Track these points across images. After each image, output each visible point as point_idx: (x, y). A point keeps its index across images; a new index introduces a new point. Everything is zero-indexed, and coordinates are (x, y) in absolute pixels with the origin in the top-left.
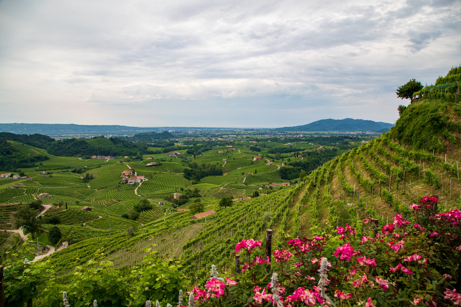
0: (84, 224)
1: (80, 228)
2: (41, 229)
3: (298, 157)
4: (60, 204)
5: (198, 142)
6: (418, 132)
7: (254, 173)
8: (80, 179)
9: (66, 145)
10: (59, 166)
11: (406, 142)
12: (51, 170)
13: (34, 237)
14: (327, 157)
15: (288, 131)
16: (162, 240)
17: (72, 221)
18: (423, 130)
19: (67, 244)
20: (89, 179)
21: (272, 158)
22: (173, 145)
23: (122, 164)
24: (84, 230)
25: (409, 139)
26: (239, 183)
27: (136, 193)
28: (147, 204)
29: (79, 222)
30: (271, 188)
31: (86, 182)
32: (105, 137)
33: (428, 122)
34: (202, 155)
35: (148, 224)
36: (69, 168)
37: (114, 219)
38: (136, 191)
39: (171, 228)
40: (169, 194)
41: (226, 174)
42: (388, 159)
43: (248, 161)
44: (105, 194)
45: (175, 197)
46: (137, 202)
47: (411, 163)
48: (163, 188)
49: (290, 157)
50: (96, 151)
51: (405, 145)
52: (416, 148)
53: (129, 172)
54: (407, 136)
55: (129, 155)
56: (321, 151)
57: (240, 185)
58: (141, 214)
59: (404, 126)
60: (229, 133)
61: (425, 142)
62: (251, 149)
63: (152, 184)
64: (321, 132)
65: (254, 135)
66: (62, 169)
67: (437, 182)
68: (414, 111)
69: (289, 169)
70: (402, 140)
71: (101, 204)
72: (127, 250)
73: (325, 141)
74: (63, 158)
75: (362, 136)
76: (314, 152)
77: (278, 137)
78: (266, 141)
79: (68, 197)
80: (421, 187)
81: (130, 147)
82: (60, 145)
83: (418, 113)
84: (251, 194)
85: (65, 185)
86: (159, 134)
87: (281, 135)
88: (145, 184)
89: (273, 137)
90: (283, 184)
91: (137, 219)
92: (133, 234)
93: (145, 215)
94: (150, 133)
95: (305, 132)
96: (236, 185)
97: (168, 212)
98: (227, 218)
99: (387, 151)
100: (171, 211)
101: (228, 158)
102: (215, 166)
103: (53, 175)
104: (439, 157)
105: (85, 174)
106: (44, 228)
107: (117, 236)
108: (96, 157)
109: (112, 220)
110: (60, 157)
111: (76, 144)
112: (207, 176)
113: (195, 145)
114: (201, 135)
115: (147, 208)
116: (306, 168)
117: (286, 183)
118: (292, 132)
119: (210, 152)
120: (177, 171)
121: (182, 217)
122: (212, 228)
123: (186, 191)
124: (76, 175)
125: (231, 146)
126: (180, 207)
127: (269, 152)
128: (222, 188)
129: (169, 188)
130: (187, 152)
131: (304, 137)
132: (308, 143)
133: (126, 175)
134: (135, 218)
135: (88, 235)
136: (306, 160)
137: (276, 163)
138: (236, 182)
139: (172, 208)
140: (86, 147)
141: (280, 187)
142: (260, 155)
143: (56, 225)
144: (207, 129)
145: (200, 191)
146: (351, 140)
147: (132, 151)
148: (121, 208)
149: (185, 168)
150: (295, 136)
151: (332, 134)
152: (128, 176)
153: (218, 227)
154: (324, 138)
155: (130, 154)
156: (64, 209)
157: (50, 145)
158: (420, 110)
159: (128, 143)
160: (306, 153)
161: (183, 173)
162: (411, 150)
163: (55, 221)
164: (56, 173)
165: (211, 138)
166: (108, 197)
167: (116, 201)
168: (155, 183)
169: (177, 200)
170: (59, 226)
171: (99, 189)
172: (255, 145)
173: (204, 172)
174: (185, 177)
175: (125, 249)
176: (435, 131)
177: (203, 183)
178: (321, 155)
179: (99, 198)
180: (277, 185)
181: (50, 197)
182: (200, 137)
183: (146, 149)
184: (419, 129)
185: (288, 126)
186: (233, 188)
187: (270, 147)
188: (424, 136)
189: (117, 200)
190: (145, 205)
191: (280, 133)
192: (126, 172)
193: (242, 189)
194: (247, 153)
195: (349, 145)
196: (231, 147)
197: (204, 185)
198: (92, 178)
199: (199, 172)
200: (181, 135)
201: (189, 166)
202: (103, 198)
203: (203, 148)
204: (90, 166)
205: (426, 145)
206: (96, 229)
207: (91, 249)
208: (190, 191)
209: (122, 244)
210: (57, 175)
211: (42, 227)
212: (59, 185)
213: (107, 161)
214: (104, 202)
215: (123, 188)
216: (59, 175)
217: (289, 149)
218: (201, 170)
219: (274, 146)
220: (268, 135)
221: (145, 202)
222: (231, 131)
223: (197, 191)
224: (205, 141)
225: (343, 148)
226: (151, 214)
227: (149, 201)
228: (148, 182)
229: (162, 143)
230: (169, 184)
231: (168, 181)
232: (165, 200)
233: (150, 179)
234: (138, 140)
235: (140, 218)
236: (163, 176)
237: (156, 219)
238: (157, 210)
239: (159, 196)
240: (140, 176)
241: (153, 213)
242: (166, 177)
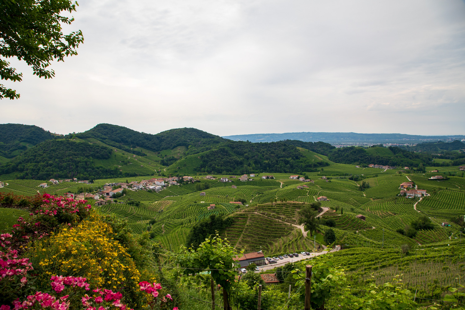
0: (357, 232)
1: (353, 235)
2: (319, 229)
4: (336, 208)
8: (356, 187)
9: (345, 153)
10: (338, 172)
12: (330, 175)
13: (312, 234)
16: (444, 268)
17: (346, 226)
19: (340, 248)
20: (365, 188)
23: (401, 175)
24: (357, 238)
27: (415, 208)
28: (428, 222)
29: (352, 229)
31: (362, 190)
32: (384, 145)
35: (427, 245)
36: (346, 175)
37: (388, 233)
38: (415, 206)
40: (457, 215)
44: (380, 205)
46: (415, 219)
48: (450, 207)
50: (374, 159)
53: (409, 184)
55: (409, 166)
58: (419, 232)
63: (435, 201)
66: (340, 175)
71: (376, 215)
72: (400, 269)
74: (341, 165)
79: (344, 203)
81: (411, 157)
82: (340, 152)
85: (342, 191)
86: (448, 144)
88: (426, 200)
91: (414, 237)
92: (408, 253)
93: (424, 234)
94: (436, 142)
97: (455, 236)
100: (459, 235)
103: (332, 180)
105: (361, 182)
106: (321, 229)
107: (389, 251)
108: (373, 166)
109: (385, 233)
110: (339, 164)
111: (355, 152)
115: (428, 227)
124: (353, 183)
129: (457, 207)
133: (405, 188)
134: (412, 236)
135: (360, 243)
139: (461, 233)
140: (364, 155)
143: (332, 228)
147: (413, 162)
148: (397, 223)
152: (407, 188)
155: (411, 165)
156: (340, 214)
157: (331, 152)
159: (408, 153)
163: (331, 224)
164: (335, 178)
166: (383, 208)
167: (391, 214)
168: (439, 199)
170: (334, 229)
171: (374, 199)
175: (398, 268)
179: (374, 208)
181: (328, 201)
183: (430, 160)
189: (393, 213)
190: (424, 223)
192: (405, 185)
198: (368, 187)
202: (378, 209)
204: (367, 175)
206: (368, 239)
207: (362, 258)
209: (395, 260)
210: (336, 181)
211: (319, 227)
212: (336, 190)
213: (385, 171)
214: (379, 213)
215: (400, 201)
216: (337, 181)
221: (425, 219)
226: (432, 235)
227: (430, 219)
228: (430, 197)
229: (452, 155)
230: (458, 203)
231: (457, 199)
232: (451, 221)
233: (433, 194)
234: (421, 150)
235: (418, 236)
236: (451, 193)
237: (437, 242)
238: (440, 232)
239: (443, 215)
240: (421, 190)
241: (434, 234)
242: (454, 194)
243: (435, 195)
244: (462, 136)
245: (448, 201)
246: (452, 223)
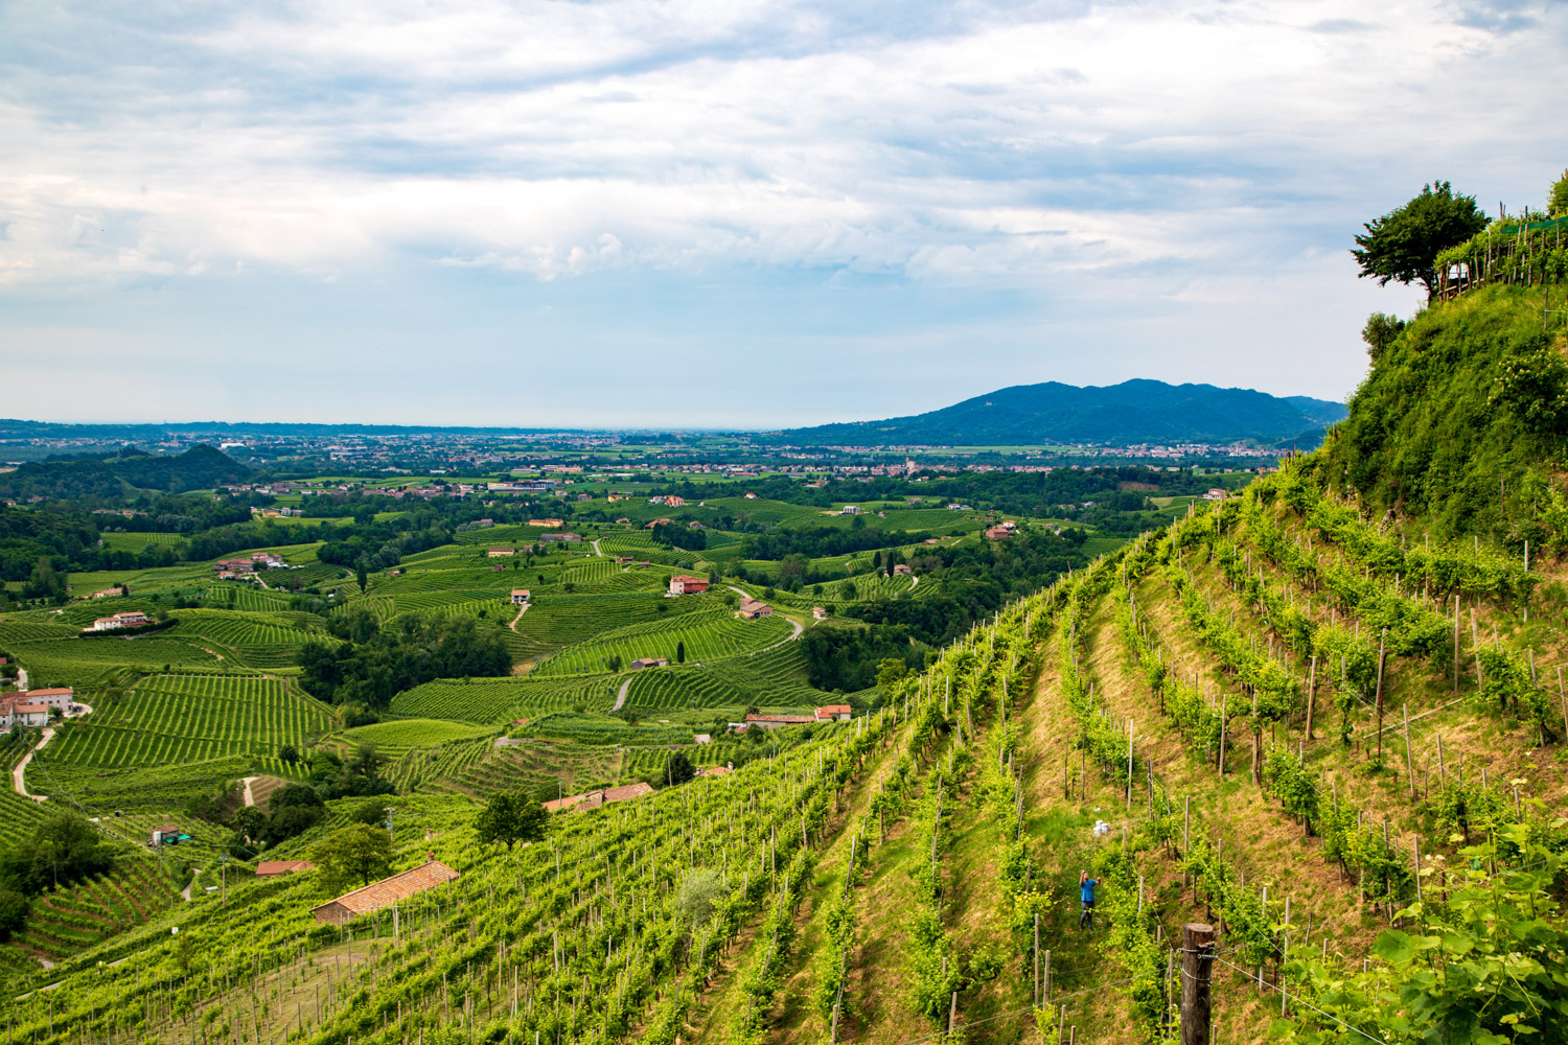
3: (891, 573)
5: (382, 504)
6: (1452, 452)
7: (670, 662)
11: (1393, 500)
14: (1035, 572)
15: (843, 445)
18: (1479, 440)
21: (762, 580)
22: (248, 517)
25: (1408, 489)
26: (596, 713)
27: (20, 786)
28: (84, 843)
30: (756, 734)
33: (1497, 402)
34: (403, 571)
38: (19, 773)
39: (199, 978)
40: (212, 782)
41: (529, 666)
42: (1305, 587)
43: (640, 597)
45: (249, 800)
47: (1414, 609)
48: (183, 752)
49: (856, 573)
51: (1393, 515)
52: (1442, 532)
54: (1399, 473)
56: (1010, 544)
57: (600, 722)
58: (43, 904)
59: (1384, 423)
60: (546, 456)
61: (1484, 503)
62: (655, 538)
63: (119, 732)
64: (1005, 450)
65: (671, 463)
67: (1539, 710)
68: (1437, 343)
69: (847, 638)
70: (1379, 491)
73: (1026, 492)
75: (1206, 465)
76: (971, 551)
77: (795, 476)
78: (732, 494)
80: (1463, 735)
83: (1453, 357)
84: (654, 770)
86: (166, 460)
87: (809, 463)
88: (75, 734)
89: (767, 473)
90: (817, 711)
91: (15, 935)
93: (68, 906)
94: (113, 455)
95: (932, 451)
96: (578, 722)
97: (206, 880)
98: (507, 909)
99: (1301, 545)
101: (537, 586)
102: (470, 626)
104: (1555, 578)
112: (429, 679)
113: (364, 517)
114: (398, 465)
115: (82, 865)
116: (932, 632)
117: (834, 709)
118: (862, 451)
119: (446, 553)
120: (264, 656)
121: (273, 909)
122: (422, 965)
123: (310, 764)
125: (557, 524)
126: (272, 852)
127: (750, 553)
128: (503, 741)
129: (214, 749)
130: (320, 554)
131: (923, 473)
132: (943, 504)
134: (6, 929)
136: (934, 590)
137: (784, 608)
138: (580, 710)
141: (800, 729)
142: (701, 565)
144: (428, 436)
145: (385, 760)
146: (1155, 488)
149: (307, 638)
150: (877, 471)
151: (1061, 458)
153: (456, 957)
154: (1023, 476)
158: (1467, 339)
160: (934, 552)
161: (297, 669)
162: (1420, 540)
165: (451, 481)
168: (134, 723)
169: (261, 816)
172: (679, 514)
173: (409, 659)
174: (307, 688)
176: (1538, 447)
177: (404, 716)
178: (1007, 562)
180: (786, 718)
182: (392, 474)
183: (87, 543)
184: (1456, 436)
185: (845, 421)
186: (564, 742)
187: (753, 528)
188: (1479, 471)
190: (66, 853)
191: (803, 457)
193: (610, 741)
194: (637, 556)
195: (1145, 514)
196: (552, 530)
197: (407, 730)
199: (384, 660)
200: (287, 465)
201: (332, 631)
203: (406, 535)
205: (1490, 518)
208: (334, 761)
217: (850, 537)
218: (395, 650)
219: (776, 519)
220: (743, 463)
221: (70, 832)
222: (556, 448)
223: (369, 761)
224: (420, 498)
225: (1114, 529)
226: (104, 902)
227: (96, 826)
228: (94, 720)
229: (184, 511)
230: (219, 728)
231: (213, 712)
232: (191, 817)
233: (105, 704)
234: (44, 494)
235: (38, 925)
236: (185, 687)
237: (129, 929)
238: (141, 878)
239: (157, 794)
240: (50, 690)
241: (115, 895)
242: (201, 690)
243: (116, 704)
244: (223, 426)
245: (174, 724)
246: (196, 823)
